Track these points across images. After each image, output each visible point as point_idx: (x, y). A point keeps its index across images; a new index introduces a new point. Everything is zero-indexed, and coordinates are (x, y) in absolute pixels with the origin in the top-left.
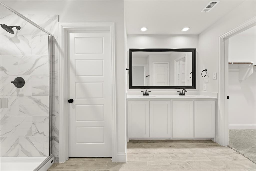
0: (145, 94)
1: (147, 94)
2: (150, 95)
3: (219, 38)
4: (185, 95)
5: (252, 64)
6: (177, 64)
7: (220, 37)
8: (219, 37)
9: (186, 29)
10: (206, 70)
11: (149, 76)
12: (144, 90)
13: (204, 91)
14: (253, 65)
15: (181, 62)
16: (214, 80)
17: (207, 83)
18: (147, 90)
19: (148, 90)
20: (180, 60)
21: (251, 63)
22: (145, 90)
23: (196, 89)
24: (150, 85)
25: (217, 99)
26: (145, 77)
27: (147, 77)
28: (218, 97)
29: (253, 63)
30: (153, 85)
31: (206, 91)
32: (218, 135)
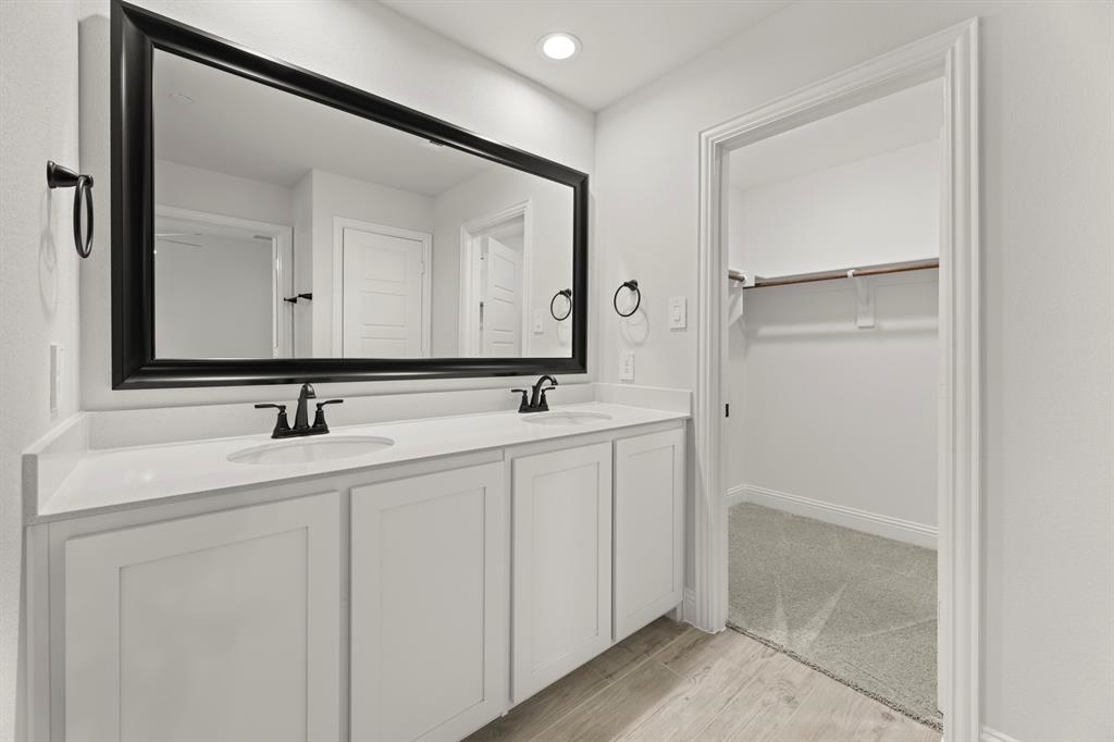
0: (291, 425)
1: (311, 423)
2: (334, 432)
3: (700, 136)
4: (547, 410)
5: (742, 280)
6: (471, 247)
7: (703, 135)
8: (700, 134)
9: (559, 47)
10: (632, 285)
11: (309, 297)
12: (289, 394)
13: (624, 381)
14: (746, 285)
15: (490, 239)
16: (673, 330)
17: (639, 345)
18: (316, 387)
19: (322, 390)
20: (484, 230)
21: (741, 275)
22: (297, 389)
23: (586, 372)
24: (319, 353)
25: (689, 421)
26: (278, 306)
27: (294, 301)
28: (692, 412)
29: (746, 278)
30: (337, 355)
31: (632, 382)
32: (694, 588)
